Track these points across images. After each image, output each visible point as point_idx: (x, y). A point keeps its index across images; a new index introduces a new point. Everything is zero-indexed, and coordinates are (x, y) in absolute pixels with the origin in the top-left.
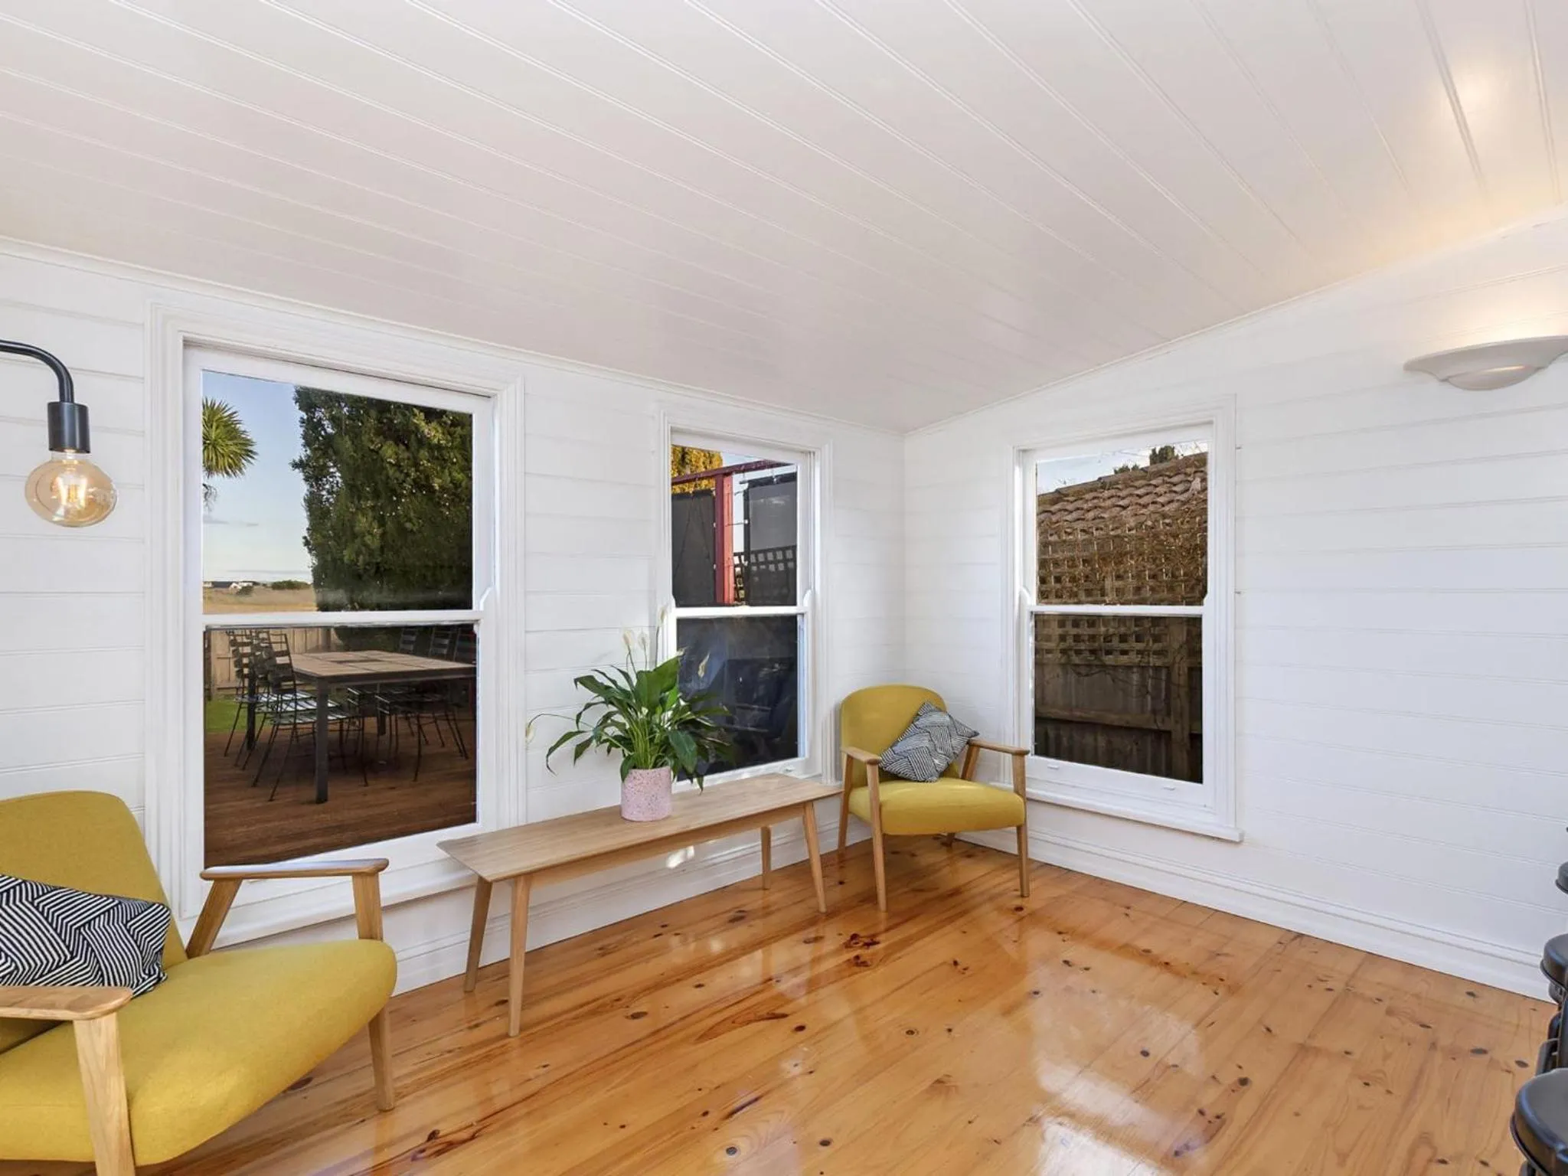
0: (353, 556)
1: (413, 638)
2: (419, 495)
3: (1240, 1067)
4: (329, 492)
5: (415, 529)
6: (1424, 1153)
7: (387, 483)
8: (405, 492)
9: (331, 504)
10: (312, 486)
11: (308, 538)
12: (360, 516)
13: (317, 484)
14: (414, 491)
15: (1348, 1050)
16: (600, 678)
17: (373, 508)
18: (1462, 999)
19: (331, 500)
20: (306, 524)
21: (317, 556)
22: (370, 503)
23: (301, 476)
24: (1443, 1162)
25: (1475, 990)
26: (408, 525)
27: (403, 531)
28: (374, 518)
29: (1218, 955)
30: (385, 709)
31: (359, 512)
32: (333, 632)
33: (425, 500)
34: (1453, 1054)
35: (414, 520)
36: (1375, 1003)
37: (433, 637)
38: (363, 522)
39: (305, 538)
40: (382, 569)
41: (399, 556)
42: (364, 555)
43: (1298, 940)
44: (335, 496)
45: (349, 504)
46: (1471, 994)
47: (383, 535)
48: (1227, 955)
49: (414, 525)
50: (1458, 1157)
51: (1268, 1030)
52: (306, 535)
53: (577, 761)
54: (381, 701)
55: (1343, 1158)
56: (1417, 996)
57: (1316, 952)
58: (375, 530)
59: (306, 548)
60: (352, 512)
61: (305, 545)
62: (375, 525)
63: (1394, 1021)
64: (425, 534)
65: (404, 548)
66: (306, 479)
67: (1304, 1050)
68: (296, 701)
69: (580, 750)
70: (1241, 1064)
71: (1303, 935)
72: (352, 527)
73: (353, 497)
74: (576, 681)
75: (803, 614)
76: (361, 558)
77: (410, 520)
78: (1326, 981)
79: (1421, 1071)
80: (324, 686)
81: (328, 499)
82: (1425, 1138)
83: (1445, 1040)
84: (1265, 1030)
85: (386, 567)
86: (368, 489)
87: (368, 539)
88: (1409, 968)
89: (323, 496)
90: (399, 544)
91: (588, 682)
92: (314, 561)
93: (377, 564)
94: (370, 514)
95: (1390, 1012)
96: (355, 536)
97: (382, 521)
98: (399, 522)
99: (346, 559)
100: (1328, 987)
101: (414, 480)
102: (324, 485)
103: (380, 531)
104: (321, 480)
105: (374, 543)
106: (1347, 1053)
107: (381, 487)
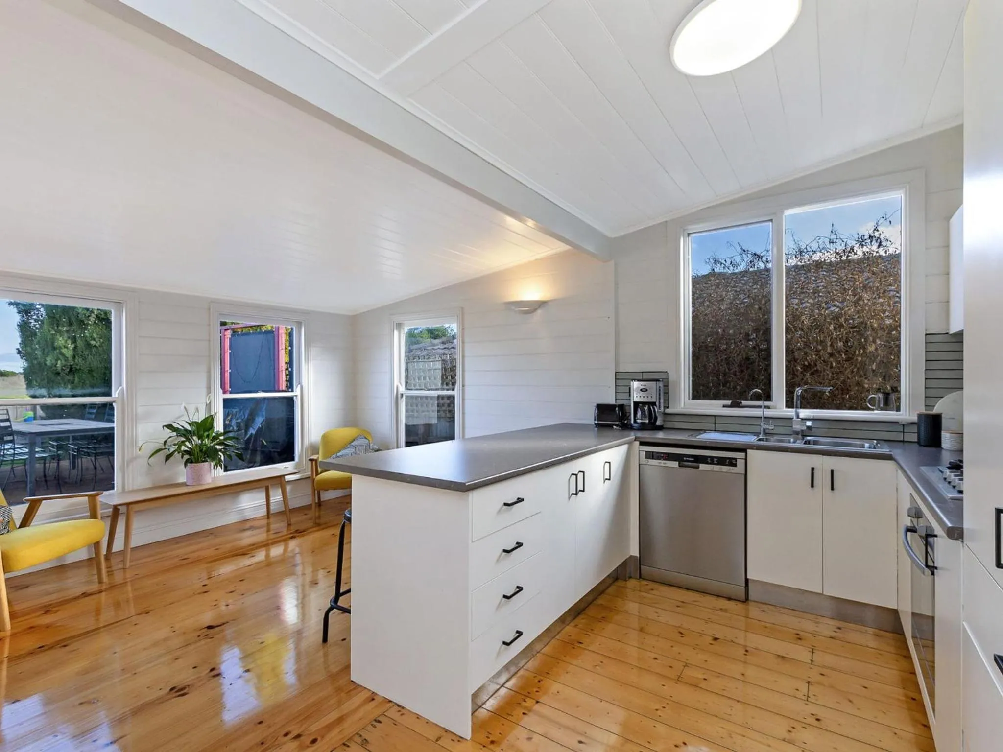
0: (54, 362)
1: (95, 411)
2: (100, 324)
4: (36, 320)
5: (97, 345)
7: (78, 317)
8: (90, 322)
9: (37, 328)
10: (23, 317)
11: (20, 349)
12: (58, 337)
13: (26, 315)
14: (97, 322)
16: (175, 425)
17: (67, 331)
19: (37, 326)
20: (19, 340)
21: (26, 360)
22: (65, 329)
23: (15, 310)
26: (93, 343)
27: (88, 345)
28: (69, 338)
30: (75, 452)
31: (58, 334)
32: (38, 407)
33: (105, 327)
35: (97, 340)
37: (107, 410)
38: (60, 341)
39: (18, 349)
40: (74, 369)
41: (86, 362)
42: (61, 361)
44: (40, 322)
45: (51, 329)
47: (75, 349)
49: (97, 342)
52: (19, 347)
53: (167, 462)
54: (72, 448)
58: (69, 345)
59: (18, 356)
60: (53, 334)
61: (18, 353)
62: (69, 342)
64: (105, 348)
65: (90, 356)
66: (19, 312)
68: (14, 449)
69: (168, 457)
72: (53, 343)
73: (53, 324)
74: (163, 427)
75: (296, 396)
76: (59, 362)
77: (94, 340)
80: (32, 439)
81: (35, 326)
85: (78, 367)
86: (64, 320)
87: (64, 351)
89: (31, 323)
90: (86, 353)
91: (169, 427)
92: (25, 364)
93: (71, 365)
94: (66, 335)
96: (54, 348)
97: (74, 341)
98: (86, 341)
99: (48, 363)
101: (96, 315)
102: (32, 316)
103: (73, 346)
104: (30, 313)
105: (68, 353)
107: (73, 319)
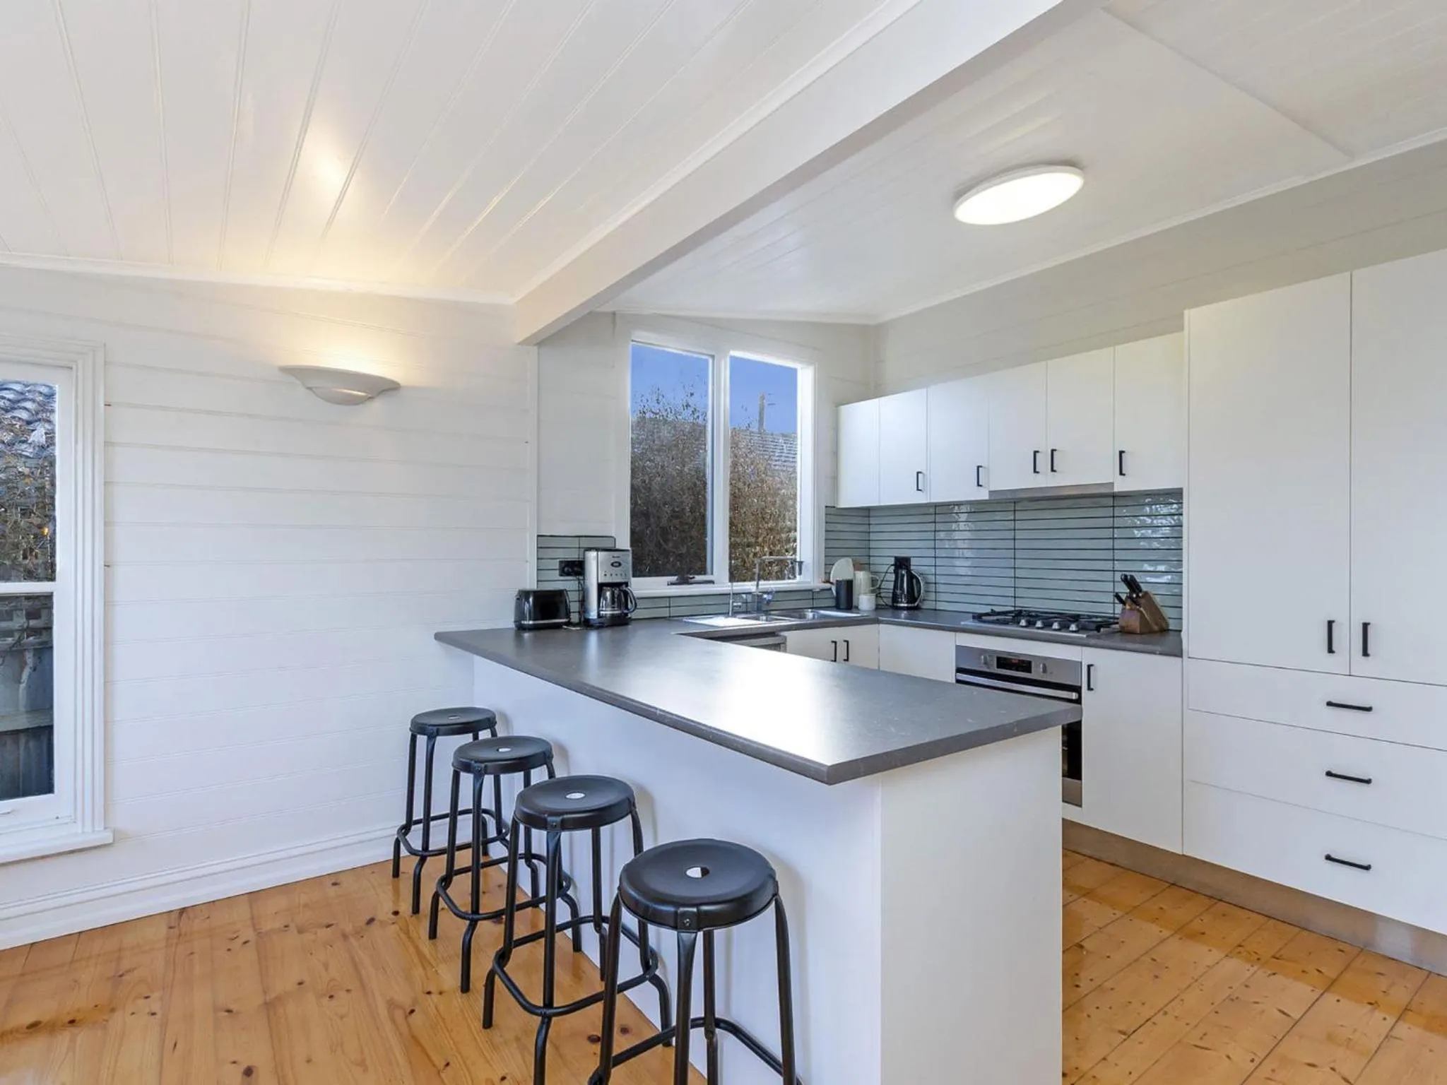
3: (234, 1062)
6: (399, 1015)
15: (300, 981)
18: (333, 891)
24: (412, 1011)
25: (335, 879)
29: (121, 976)
34: (359, 934)
36: (286, 931)
43: (184, 915)
46: (335, 884)
48: (129, 971)
50: (415, 1001)
51: (229, 1011)
55: (362, 1064)
56: (306, 906)
57: (208, 918)
63: (308, 937)
67: (270, 1006)
70: (234, 1059)
71: (184, 908)
78: (237, 937)
79: (352, 959)
82: (392, 1005)
83: (349, 928)
84: (226, 1014)
88: (285, 889)
95: (300, 931)
100: (244, 940)
106: (300, 984)
